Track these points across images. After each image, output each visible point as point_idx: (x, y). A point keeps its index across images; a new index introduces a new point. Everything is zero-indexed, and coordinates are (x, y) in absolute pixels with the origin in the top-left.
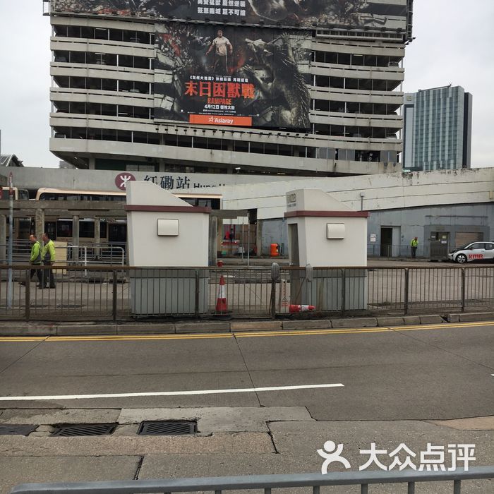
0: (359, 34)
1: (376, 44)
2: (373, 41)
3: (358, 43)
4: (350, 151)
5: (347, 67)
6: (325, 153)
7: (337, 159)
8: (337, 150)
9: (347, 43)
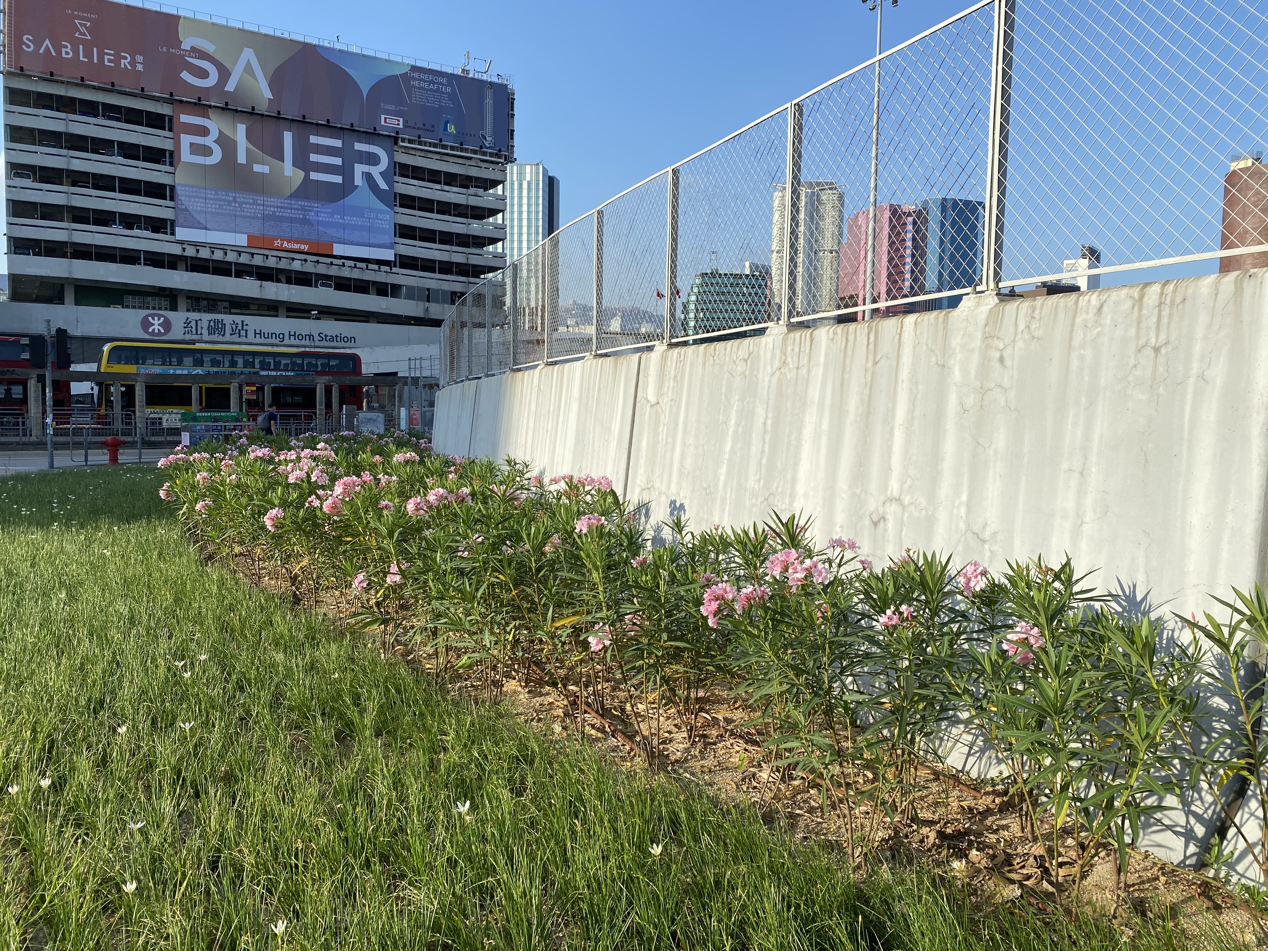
0: (452, 148)
1: (472, 163)
2: (470, 158)
3: (451, 159)
4: (443, 291)
5: (438, 186)
6: (413, 294)
7: (428, 301)
8: (428, 290)
9: (438, 157)
